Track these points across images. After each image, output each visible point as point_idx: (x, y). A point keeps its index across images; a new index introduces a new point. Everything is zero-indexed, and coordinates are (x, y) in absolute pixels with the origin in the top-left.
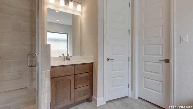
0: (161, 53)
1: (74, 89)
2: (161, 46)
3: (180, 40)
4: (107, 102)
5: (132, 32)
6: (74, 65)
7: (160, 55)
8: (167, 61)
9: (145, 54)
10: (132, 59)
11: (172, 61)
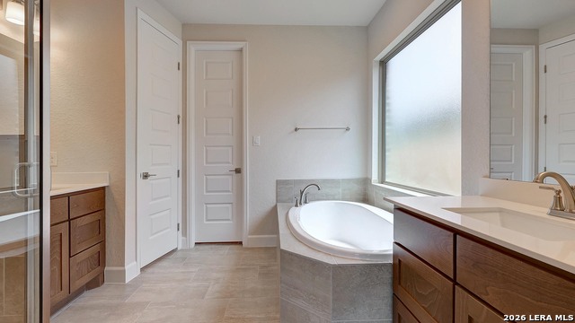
0: (230, 161)
1: (70, 257)
2: (230, 149)
3: (253, 143)
4: (142, 269)
5: (183, 119)
6: (68, 195)
7: (229, 163)
8: (238, 171)
9: (207, 163)
10: (183, 173)
11: (244, 171)
